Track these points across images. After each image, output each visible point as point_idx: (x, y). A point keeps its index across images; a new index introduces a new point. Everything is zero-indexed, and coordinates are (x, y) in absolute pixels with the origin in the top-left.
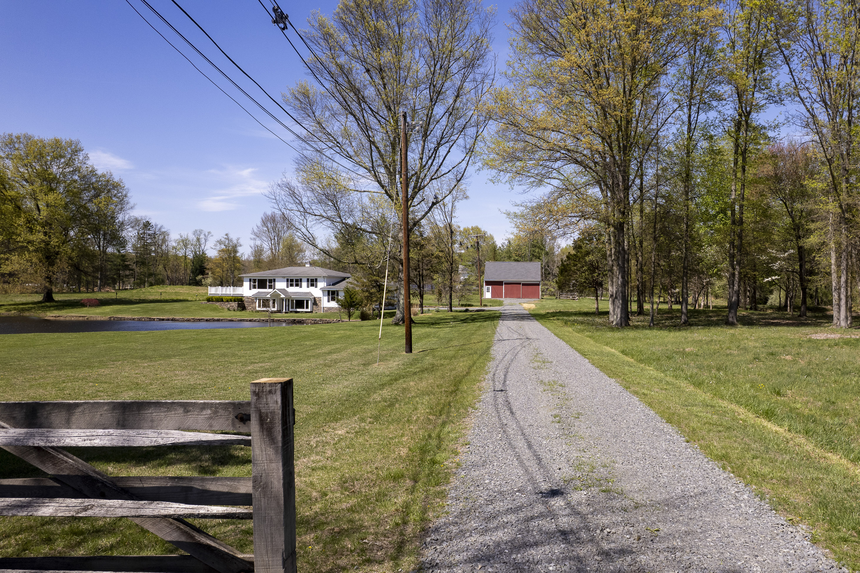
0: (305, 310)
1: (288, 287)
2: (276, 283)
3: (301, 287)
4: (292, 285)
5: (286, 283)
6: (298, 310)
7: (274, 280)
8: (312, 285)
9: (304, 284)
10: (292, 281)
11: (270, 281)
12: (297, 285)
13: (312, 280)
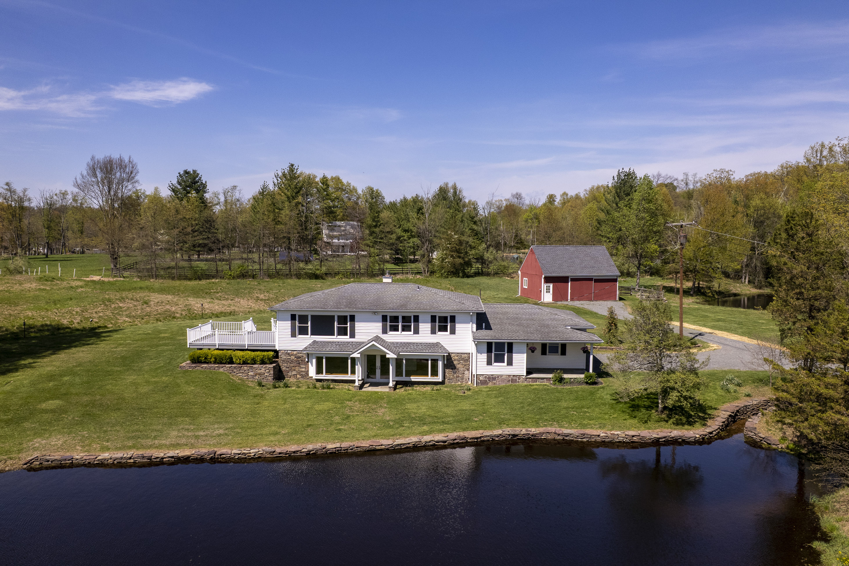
0: (429, 378)
1: (385, 332)
2: (357, 325)
3: (416, 332)
4: (395, 329)
5: (380, 325)
6: (414, 379)
7: (352, 318)
8: (443, 329)
9: (425, 327)
10: (395, 319)
11: (343, 320)
12: (406, 328)
13: (444, 319)
